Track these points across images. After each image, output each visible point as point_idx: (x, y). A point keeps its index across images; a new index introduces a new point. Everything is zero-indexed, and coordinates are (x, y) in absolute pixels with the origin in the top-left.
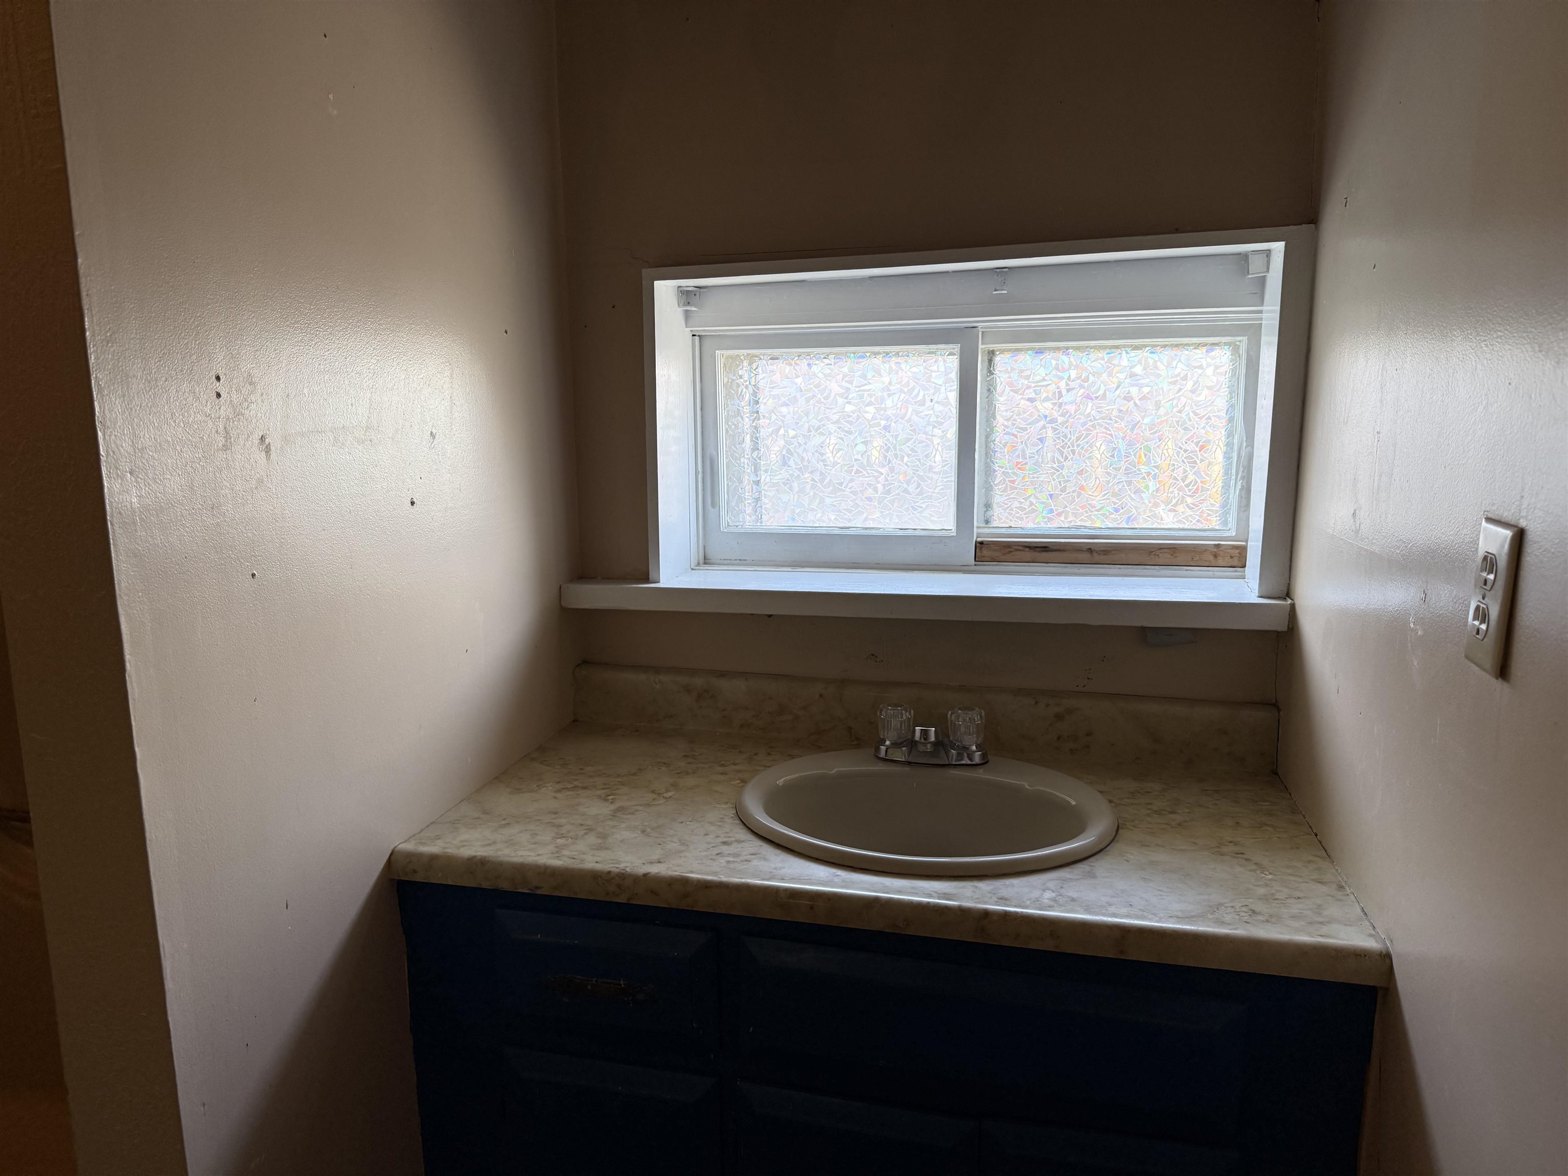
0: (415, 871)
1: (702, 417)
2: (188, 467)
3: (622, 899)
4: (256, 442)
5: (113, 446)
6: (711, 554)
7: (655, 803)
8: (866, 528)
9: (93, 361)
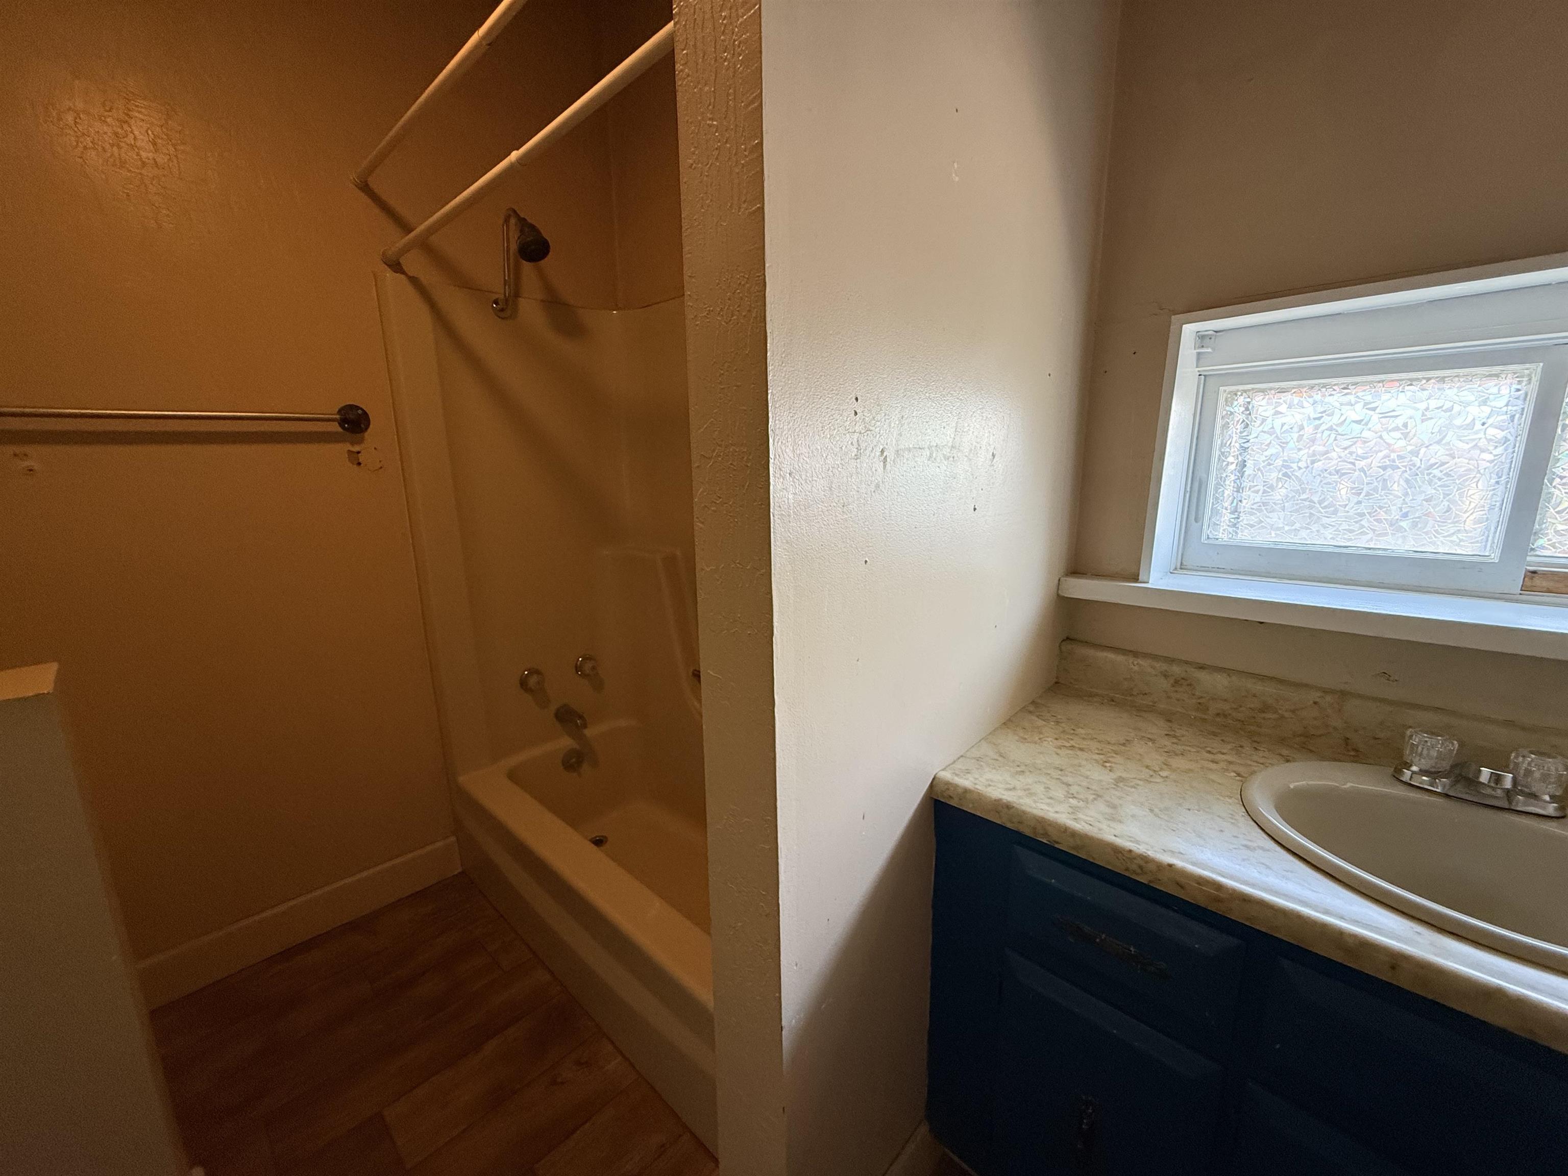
0: (951, 797)
1: (1197, 445)
2: (830, 472)
3: (1143, 879)
4: (878, 454)
5: (779, 450)
6: (1188, 563)
7: (1151, 780)
8: (1370, 549)
9: (770, 378)
